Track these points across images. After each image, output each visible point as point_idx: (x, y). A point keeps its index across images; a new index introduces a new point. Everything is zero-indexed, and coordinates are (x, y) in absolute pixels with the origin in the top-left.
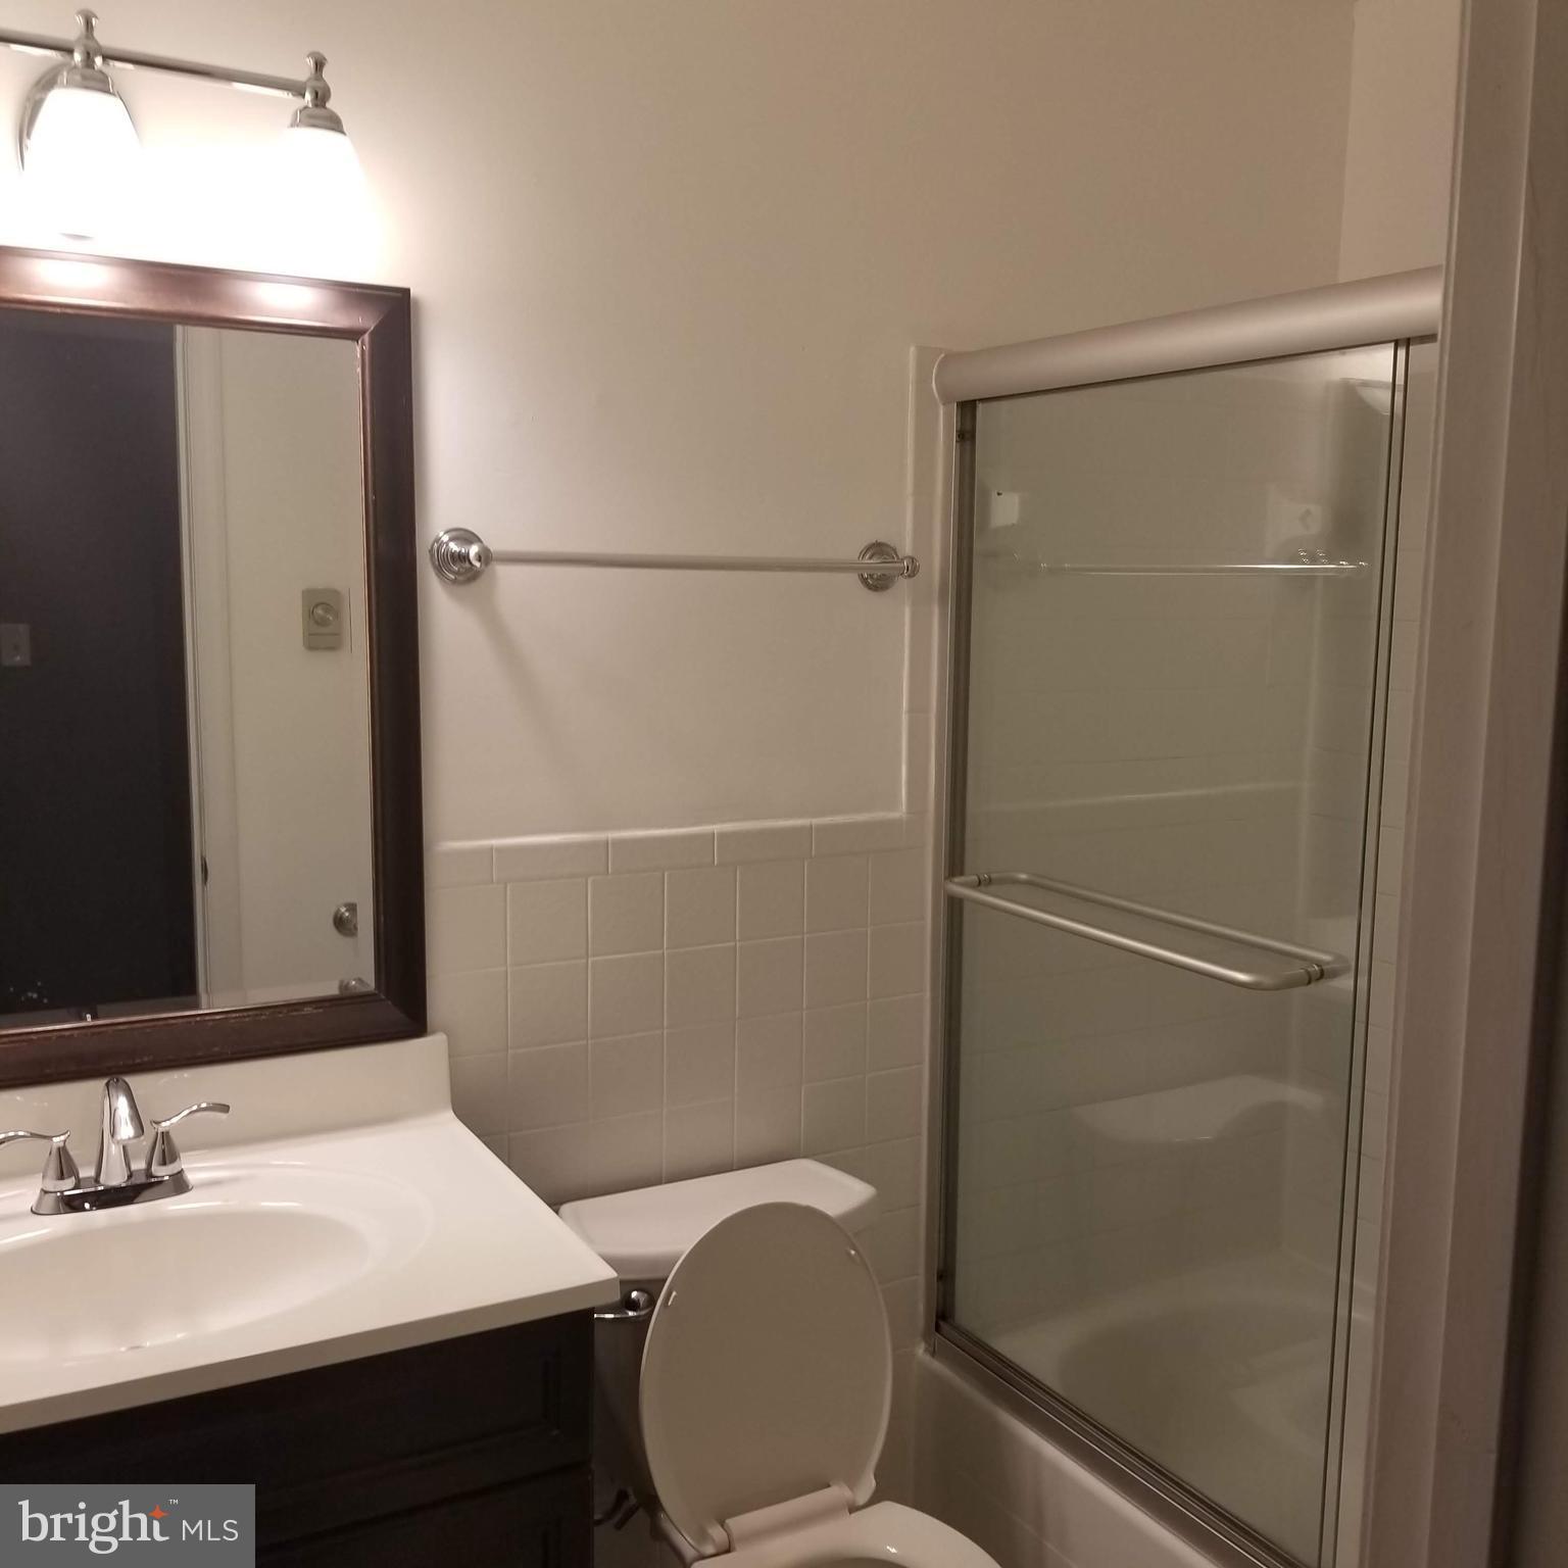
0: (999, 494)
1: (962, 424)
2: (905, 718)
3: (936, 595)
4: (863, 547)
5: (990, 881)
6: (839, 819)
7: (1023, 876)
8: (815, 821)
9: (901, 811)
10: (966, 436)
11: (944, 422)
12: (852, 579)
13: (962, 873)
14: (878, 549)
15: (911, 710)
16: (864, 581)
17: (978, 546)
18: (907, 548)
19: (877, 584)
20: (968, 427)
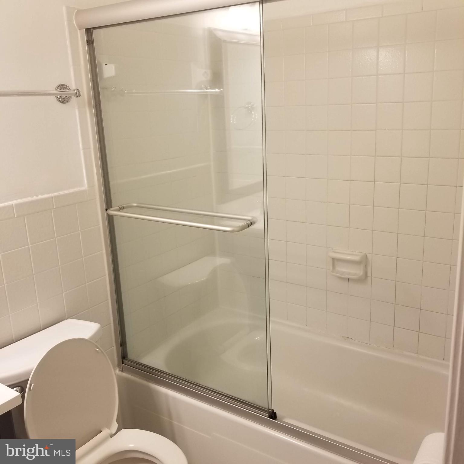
0: (106, 65)
1: (88, 38)
2: (82, 152)
3: (87, 105)
4: (56, 86)
5: (123, 208)
6: (63, 193)
7: (135, 205)
8: (53, 195)
9: (85, 187)
10: (90, 42)
11: (81, 37)
12: (53, 99)
13: (111, 207)
14: (62, 87)
15: (84, 149)
16: (58, 99)
17: (100, 85)
18: (73, 86)
19: (64, 100)
20: (90, 39)
